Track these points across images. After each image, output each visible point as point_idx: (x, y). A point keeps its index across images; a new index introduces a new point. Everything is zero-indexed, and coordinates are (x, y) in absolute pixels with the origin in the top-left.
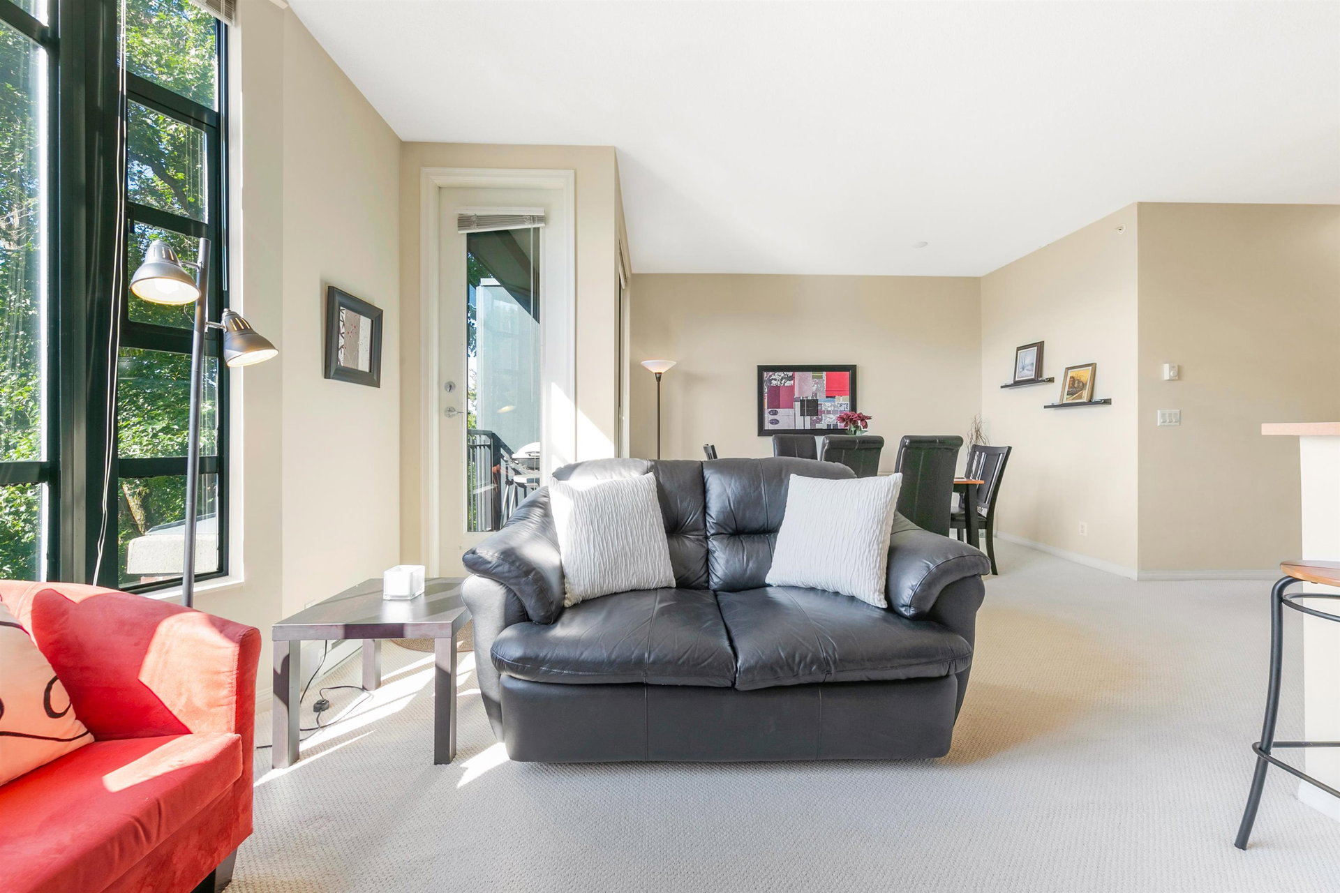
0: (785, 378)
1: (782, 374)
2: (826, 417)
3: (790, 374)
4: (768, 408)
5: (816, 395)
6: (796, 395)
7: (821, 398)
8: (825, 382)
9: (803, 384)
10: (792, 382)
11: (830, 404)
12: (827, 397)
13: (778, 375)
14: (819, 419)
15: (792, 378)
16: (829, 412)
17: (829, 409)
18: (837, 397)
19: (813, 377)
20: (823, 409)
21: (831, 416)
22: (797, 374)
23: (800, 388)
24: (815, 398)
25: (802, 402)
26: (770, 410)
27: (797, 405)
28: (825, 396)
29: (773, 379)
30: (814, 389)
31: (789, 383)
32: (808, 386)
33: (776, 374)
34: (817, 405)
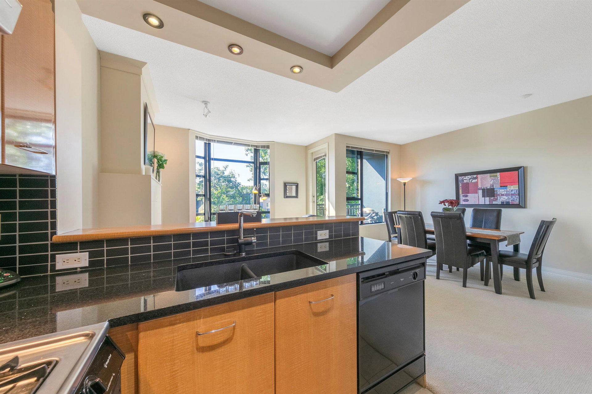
0: (472, 178)
1: (470, 177)
2: (501, 198)
3: (475, 176)
4: (462, 194)
5: (493, 186)
6: (480, 186)
7: (497, 187)
8: (499, 178)
9: (484, 181)
10: (476, 180)
11: (503, 190)
12: (501, 187)
13: (467, 178)
14: (495, 199)
15: (476, 178)
16: (503, 195)
17: (503, 193)
18: (508, 186)
19: (490, 176)
20: (498, 193)
21: (505, 197)
22: (479, 176)
23: (482, 183)
24: (492, 188)
25: (483, 190)
26: (463, 195)
27: (480, 192)
28: (499, 186)
29: (464, 180)
30: (492, 182)
31: (474, 181)
32: (487, 182)
33: (466, 177)
34: (494, 191)
